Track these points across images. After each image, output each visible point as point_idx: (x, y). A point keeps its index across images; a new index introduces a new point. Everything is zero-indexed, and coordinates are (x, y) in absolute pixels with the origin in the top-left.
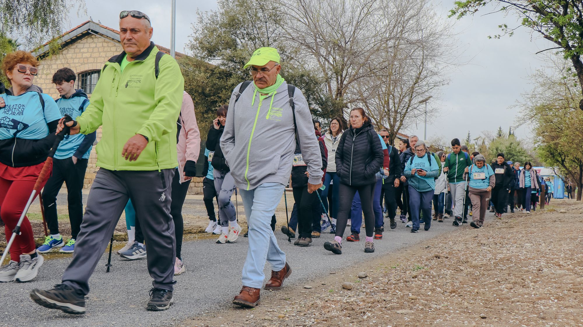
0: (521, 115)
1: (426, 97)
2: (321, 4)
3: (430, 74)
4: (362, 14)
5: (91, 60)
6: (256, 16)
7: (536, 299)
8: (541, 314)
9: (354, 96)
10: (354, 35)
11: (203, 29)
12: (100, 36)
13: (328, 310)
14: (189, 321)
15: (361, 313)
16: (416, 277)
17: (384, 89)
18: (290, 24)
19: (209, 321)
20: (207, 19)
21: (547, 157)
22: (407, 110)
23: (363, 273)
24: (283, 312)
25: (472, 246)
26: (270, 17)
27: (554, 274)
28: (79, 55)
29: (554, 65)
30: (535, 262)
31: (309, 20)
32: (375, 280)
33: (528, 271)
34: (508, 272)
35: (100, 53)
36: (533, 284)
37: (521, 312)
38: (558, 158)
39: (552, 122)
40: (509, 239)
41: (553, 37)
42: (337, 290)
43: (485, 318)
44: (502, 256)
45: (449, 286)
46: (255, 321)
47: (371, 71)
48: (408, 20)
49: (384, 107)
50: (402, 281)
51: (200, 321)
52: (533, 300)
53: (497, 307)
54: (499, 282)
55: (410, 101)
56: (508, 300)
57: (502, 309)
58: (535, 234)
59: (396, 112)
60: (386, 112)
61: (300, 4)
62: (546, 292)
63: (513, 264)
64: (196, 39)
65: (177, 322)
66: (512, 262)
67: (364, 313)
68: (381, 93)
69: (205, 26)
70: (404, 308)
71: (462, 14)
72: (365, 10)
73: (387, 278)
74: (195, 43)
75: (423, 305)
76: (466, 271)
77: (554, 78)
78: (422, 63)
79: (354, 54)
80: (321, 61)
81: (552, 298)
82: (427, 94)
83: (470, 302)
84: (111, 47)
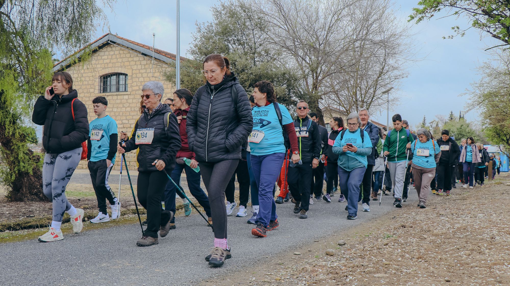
0: (470, 102)
1: (388, 89)
2: (298, 13)
3: (391, 68)
4: (333, 20)
5: (110, 65)
6: (244, 25)
7: (492, 264)
8: (498, 278)
9: (327, 89)
10: (326, 39)
11: (201, 37)
12: (117, 45)
13: (316, 273)
14: (204, 283)
15: (344, 276)
16: (387, 244)
17: (352, 82)
18: (273, 30)
19: (220, 283)
20: (204, 29)
21: (493, 137)
22: (372, 100)
23: (342, 241)
24: (279, 276)
25: (432, 216)
26: (256, 25)
27: (506, 242)
28: (101, 62)
29: (500, 58)
30: (488, 231)
31: (288, 26)
32: (353, 247)
33: (482, 239)
34: (465, 240)
35: (117, 59)
36: (488, 250)
37: (480, 276)
38: (503, 137)
39: (498, 107)
40: (464, 210)
41: (501, 36)
42: (321, 256)
43: (449, 281)
44: (459, 226)
45: (416, 253)
46: (257, 283)
47: (341, 68)
48: (371, 24)
49: (353, 98)
50: (375, 248)
51: (212, 283)
52: (489, 266)
53: (458, 272)
54: (458, 249)
55: (375, 92)
56: (467, 266)
57: (463, 274)
58: (486, 205)
59: (363, 101)
60: (354, 102)
61: (280, 13)
62: (500, 259)
63: (469, 233)
64: (196, 46)
65: (194, 284)
66: (468, 231)
67: (346, 276)
68: (350, 86)
69: (203, 35)
70: (379, 272)
71: (420, 19)
72: (336, 17)
73: (362, 245)
74: (195, 49)
75: (396, 269)
76: (429, 239)
77: (499, 69)
78: (385, 59)
79: (327, 54)
80: (299, 60)
81: (506, 263)
82: (389, 86)
83: (435, 267)
84: (126, 54)
